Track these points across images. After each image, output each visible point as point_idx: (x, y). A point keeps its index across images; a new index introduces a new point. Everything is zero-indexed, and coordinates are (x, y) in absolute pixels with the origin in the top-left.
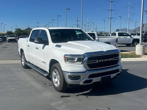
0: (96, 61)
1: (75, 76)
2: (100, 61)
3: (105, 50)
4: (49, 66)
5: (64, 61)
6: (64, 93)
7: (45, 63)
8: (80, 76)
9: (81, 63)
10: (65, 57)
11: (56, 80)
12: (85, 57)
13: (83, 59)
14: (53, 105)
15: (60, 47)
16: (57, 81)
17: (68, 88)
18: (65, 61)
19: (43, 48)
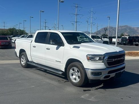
0: (113, 60)
1: (96, 72)
2: (115, 60)
3: (118, 51)
4: (65, 65)
5: (86, 60)
6: (83, 87)
7: (60, 62)
8: (101, 73)
9: (101, 61)
10: (87, 57)
11: (74, 76)
12: (105, 56)
13: (104, 58)
14: (83, 97)
15: (78, 48)
16: (75, 78)
17: (89, 82)
18: (88, 60)
19: (57, 49)
